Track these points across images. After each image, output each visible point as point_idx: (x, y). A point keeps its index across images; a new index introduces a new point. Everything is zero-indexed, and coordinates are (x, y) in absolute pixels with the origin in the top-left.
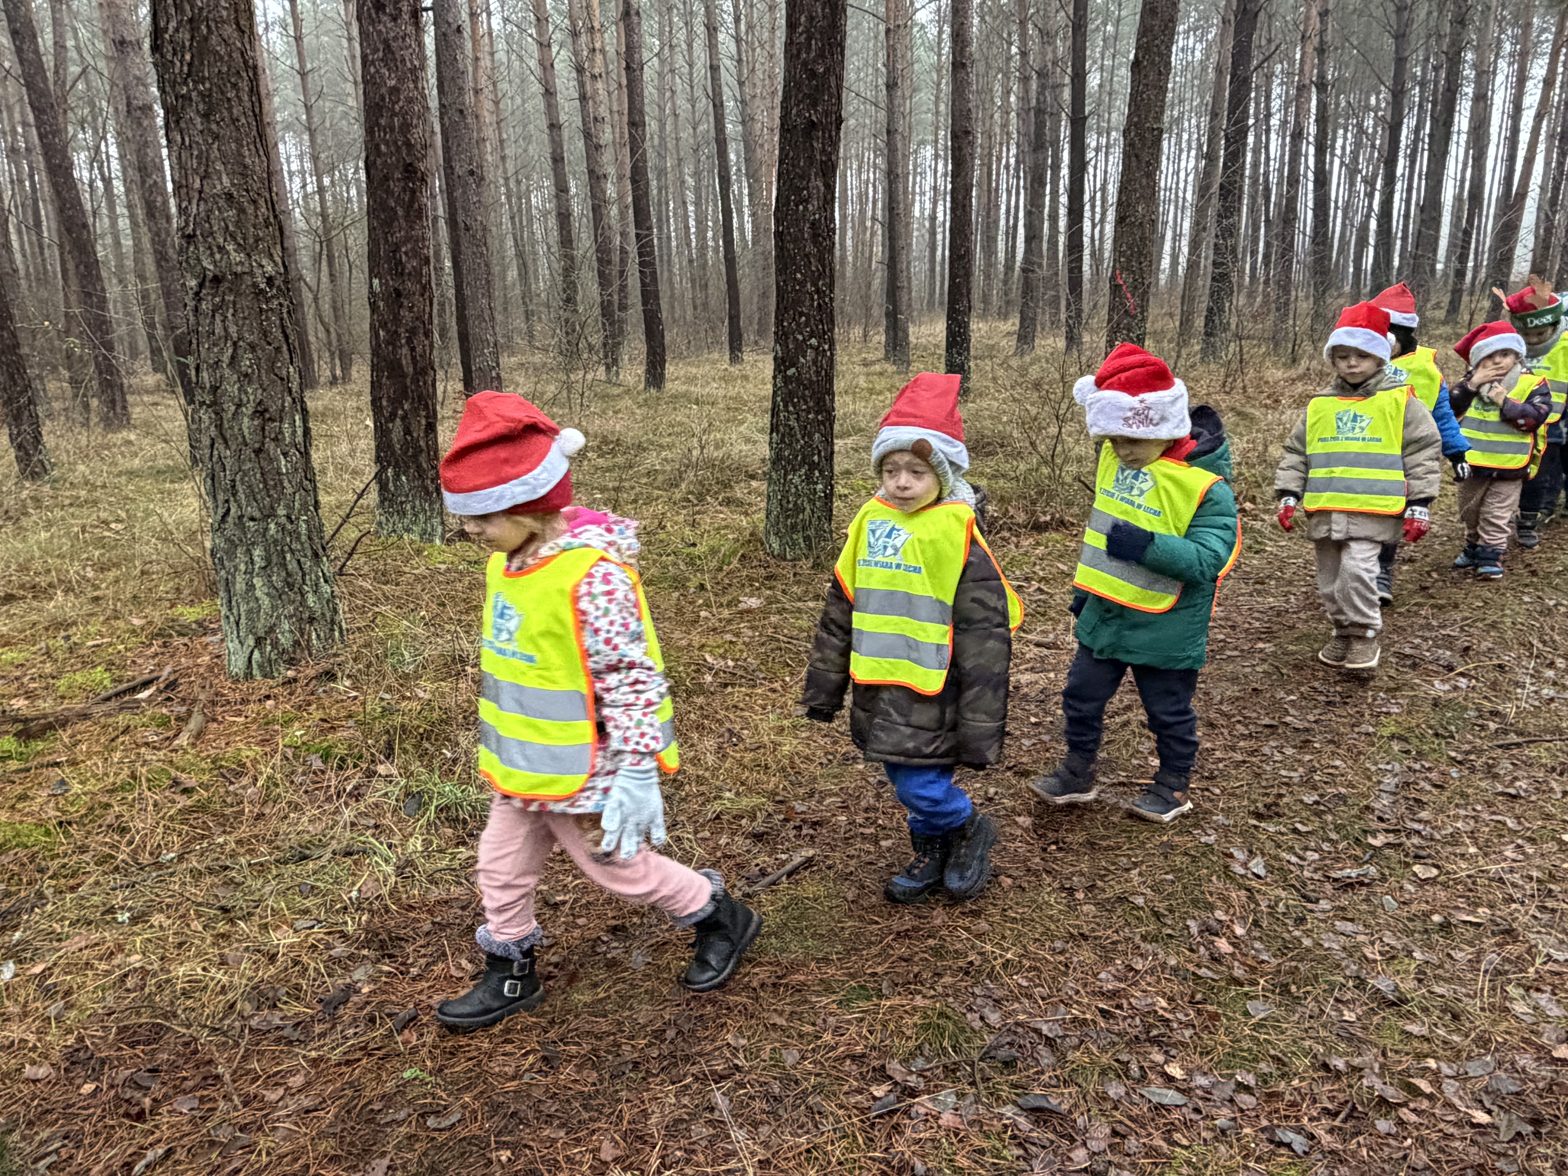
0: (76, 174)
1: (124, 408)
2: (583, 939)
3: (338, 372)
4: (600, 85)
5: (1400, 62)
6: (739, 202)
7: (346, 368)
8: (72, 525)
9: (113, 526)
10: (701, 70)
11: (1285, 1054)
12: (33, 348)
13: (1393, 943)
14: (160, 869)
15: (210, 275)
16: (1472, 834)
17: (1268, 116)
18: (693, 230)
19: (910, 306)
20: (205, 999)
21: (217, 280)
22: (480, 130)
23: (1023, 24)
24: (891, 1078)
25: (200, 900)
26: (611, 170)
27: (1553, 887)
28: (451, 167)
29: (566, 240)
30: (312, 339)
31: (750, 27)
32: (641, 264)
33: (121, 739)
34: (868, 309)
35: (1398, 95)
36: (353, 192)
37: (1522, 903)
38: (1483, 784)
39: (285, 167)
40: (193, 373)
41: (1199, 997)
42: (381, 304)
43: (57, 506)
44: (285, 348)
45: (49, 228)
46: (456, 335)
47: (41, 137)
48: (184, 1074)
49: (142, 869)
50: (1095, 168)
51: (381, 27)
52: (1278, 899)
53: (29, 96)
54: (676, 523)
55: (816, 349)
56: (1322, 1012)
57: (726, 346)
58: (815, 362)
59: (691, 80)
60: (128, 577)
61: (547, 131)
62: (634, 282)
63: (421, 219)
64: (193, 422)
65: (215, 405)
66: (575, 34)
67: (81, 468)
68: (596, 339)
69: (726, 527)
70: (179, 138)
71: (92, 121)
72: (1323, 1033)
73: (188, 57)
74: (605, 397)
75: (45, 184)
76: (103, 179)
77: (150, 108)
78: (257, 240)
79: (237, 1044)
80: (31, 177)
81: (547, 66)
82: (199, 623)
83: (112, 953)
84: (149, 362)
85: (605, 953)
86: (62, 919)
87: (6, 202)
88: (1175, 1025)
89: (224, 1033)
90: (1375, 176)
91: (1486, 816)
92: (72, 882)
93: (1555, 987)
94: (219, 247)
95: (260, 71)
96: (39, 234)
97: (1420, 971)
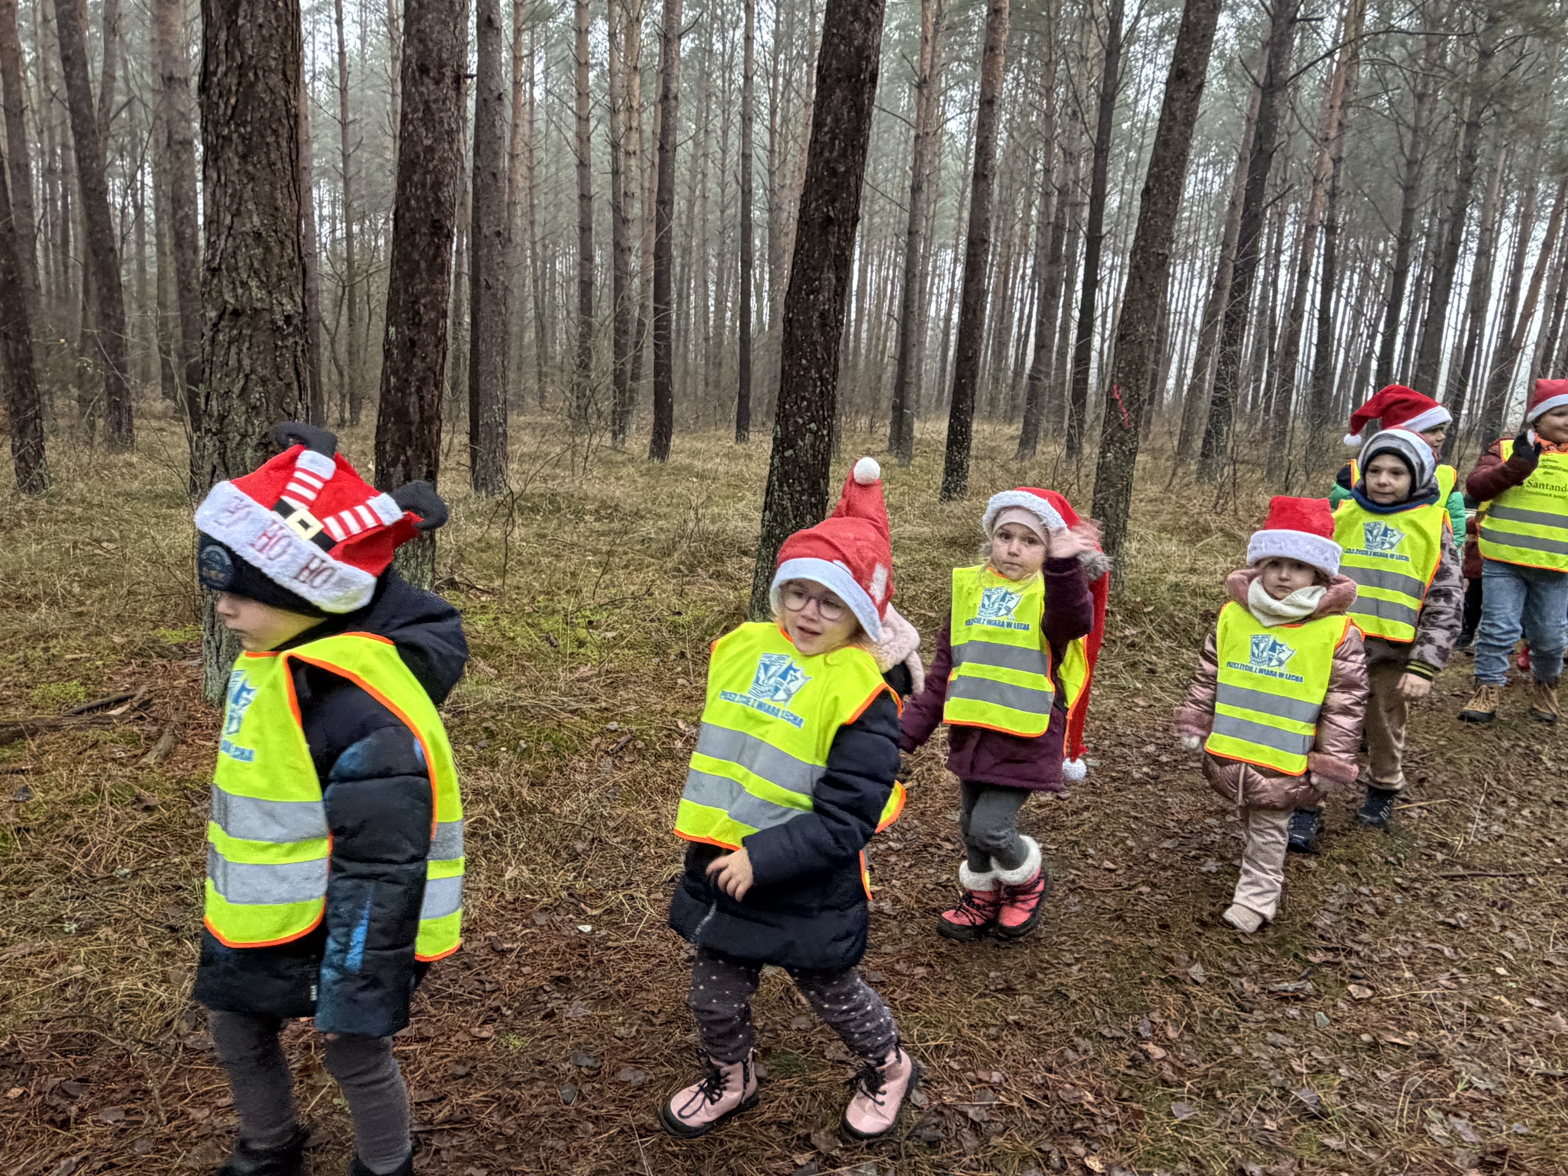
0: (110, 199)
1: (130, 431)
2: (525, 985)
3: (347, 415)
4: (633, 162)
5: (1408, 213)
6: (759, 288)
7: (355, 411)
8: (64, 540)
9: (105, 544)
10: (734, 157)
11: (1204, 1157)
12: (45, 365)
13: (1321, 1058)
14: (113, 883)
15: (230, 308)
16: (1409, 960)
17: (1279, 251)
18: (712, 309)
19: (917, 402)
20: (143, 1015)
21: (236, 313)
22: (512, 193)
23: (1048, 143)
24: (813, 1147)
25: (149, 917)
26: (637, 244)
27: (1482, 1017)
28: (479, 227)
29: (586, 307)
30: (324, 380)
31: (785, 120)
32: (656, 337)
33: (89, 752)
34: (876, 401)
35: (1404, 243)
36: (381, 242)
37: (1450, 1030)
38: (1424, 913)
39: (317, 213)
40: (203, 400)
41: (1126, 1094)
42: (395, 352)
43: (50, 520)
44: (295, 385)
45: (76, 249)
46: (467, 389)
47: (80, 160)
48: (114, 1086)
49: (95, 882)
50: (1109, 286)
51: (423, 89)
52: (1213, 1007)
53: (73, 121)
54: (664, 591)
55: (815, 433)
56: (1245, 1119)
57: (734, 425)
58: (813, 446)
59: (723, 164)
60: (114, 595)
61: (577, 201)
62: (648, 355)
63: (442, 273)
64: (197, 447)
65: (221, 434)
66: (614, 111)
67: (81, 485)
68: (606, 406)
69: (712, 599)
70: (215, 176)
71: (133, 151)
72: (1243, 1140)
73: (233, 101)
74: (608, 463)
75: (77, 206)
76: (135, 207)
77: (191, 143)
78: (280, 279)
79: (171, 1062)
80: (64, 197)
81: (583, 139)
82: (180, 647)
83: (55, 962)
84: (160, 389)
85: (546, 1003)
86: (11, 924)
87: (37, 220)
88: (1099, 1121)
89: (158, 1050)
90: (1378, 318)
91: (1425, 944)
92: (23, 889)
93: (1473, 1113)
94: (242, 282)
95: (302, 117)
96: (65, 253)
97: (1344, 1086)
